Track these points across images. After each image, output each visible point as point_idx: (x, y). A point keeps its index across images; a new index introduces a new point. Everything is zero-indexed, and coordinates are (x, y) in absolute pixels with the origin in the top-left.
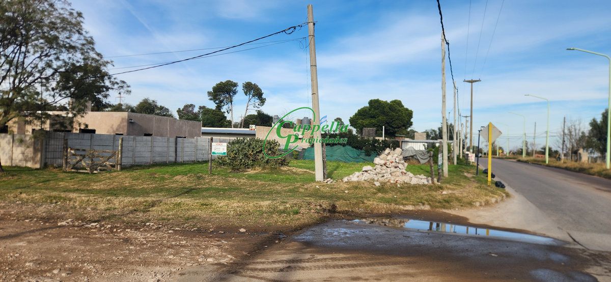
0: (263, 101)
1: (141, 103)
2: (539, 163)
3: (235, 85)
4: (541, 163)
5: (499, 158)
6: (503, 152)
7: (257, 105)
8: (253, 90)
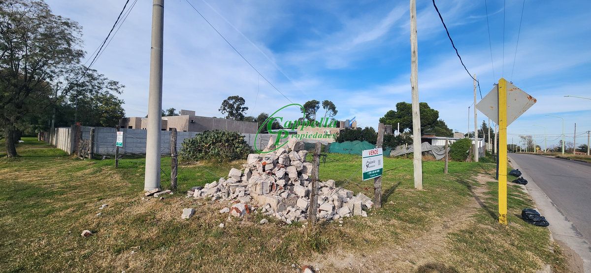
0: (335, 112)
1: (259, 116)
2: (583, 160)
3: (318, 103)
4: (585, 160)
5: (536, 154)
6: (540, 149)
7: (331, 115)
8: (329, 105)
